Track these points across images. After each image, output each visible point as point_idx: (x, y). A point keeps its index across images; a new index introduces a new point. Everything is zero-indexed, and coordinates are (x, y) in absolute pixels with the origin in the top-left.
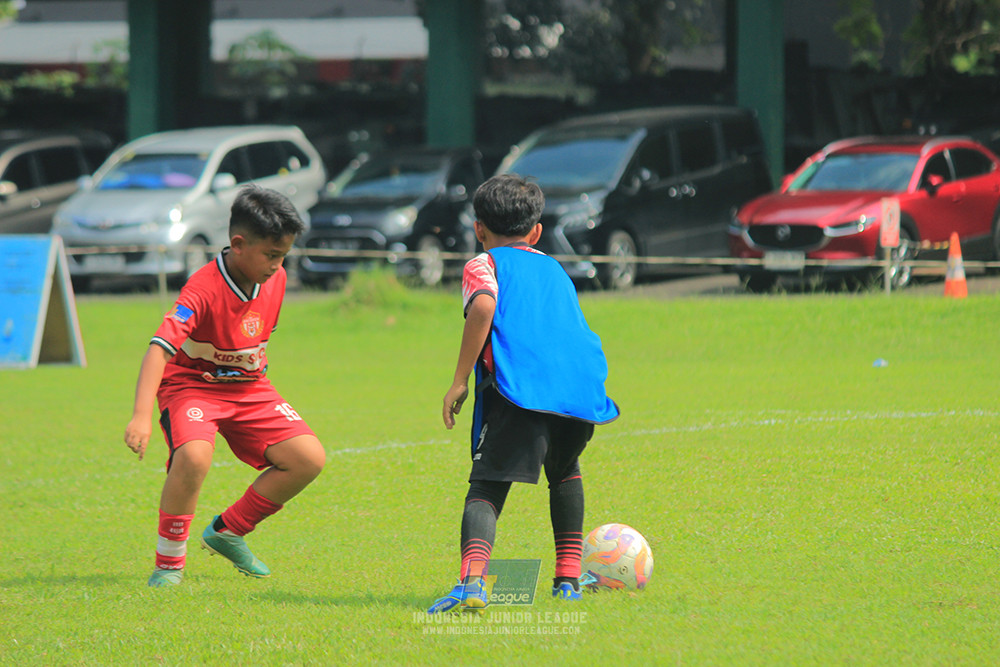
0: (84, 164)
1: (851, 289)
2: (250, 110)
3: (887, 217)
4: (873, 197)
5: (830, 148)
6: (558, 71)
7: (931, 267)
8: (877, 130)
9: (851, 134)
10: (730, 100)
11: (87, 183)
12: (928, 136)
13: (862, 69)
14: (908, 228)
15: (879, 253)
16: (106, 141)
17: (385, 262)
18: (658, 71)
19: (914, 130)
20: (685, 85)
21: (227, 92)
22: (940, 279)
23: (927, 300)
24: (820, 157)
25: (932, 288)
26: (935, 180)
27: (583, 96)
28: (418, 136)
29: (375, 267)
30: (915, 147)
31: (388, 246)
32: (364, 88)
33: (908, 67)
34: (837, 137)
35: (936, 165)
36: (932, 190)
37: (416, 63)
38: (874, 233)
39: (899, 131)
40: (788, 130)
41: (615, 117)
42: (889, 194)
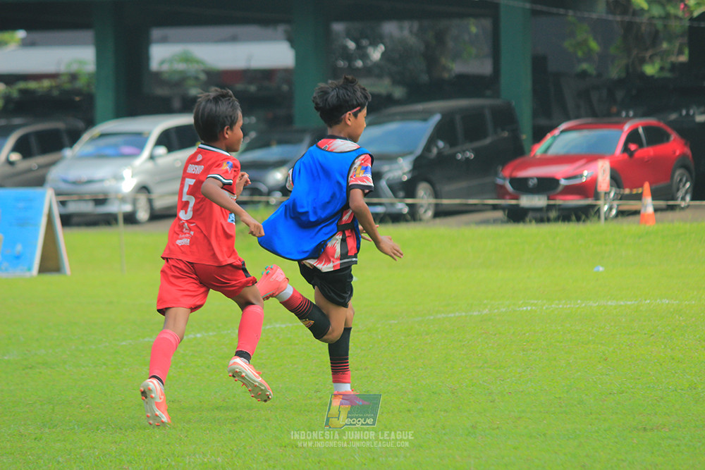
0: (66, 139)
1: (578, 219)
2: (177, 104)
3: (601, 172)
4: (592, 158)
5: (563, 126)
6: (380, 76)
7: (631, 205)
8: (594, 114)
9: (577, 117)
10: (497, 94)
11: (68, 152)
12: (628, 118)
13: (584, 74)
14: (616, 180)
15: (596, 196)
16: (81, 124)
17: (267, 203)
18: (446, 75)
19: (618, 114)
20: (467, 85)
21: (161, 91)
22: (636, 213)
23: (628, 226)
24: (556, 132)
25: (631, 218)
26: (633, 147)
27: (398, 92)
28: (289, 120)
29: (261, 207)
30: (620, 125)
31: (269, 193)
32: (253, 88)
33: (615, 72)
34: (568, 118)
35: (633, 137)
36: (631, 154)
37: (286, 71)
38: (593, 182)
39: (609, 114)
40: (535, 114)
41: (420, 107)
42: (602, 157)
